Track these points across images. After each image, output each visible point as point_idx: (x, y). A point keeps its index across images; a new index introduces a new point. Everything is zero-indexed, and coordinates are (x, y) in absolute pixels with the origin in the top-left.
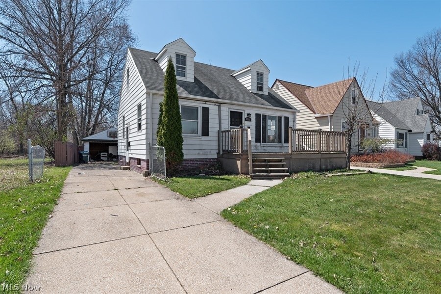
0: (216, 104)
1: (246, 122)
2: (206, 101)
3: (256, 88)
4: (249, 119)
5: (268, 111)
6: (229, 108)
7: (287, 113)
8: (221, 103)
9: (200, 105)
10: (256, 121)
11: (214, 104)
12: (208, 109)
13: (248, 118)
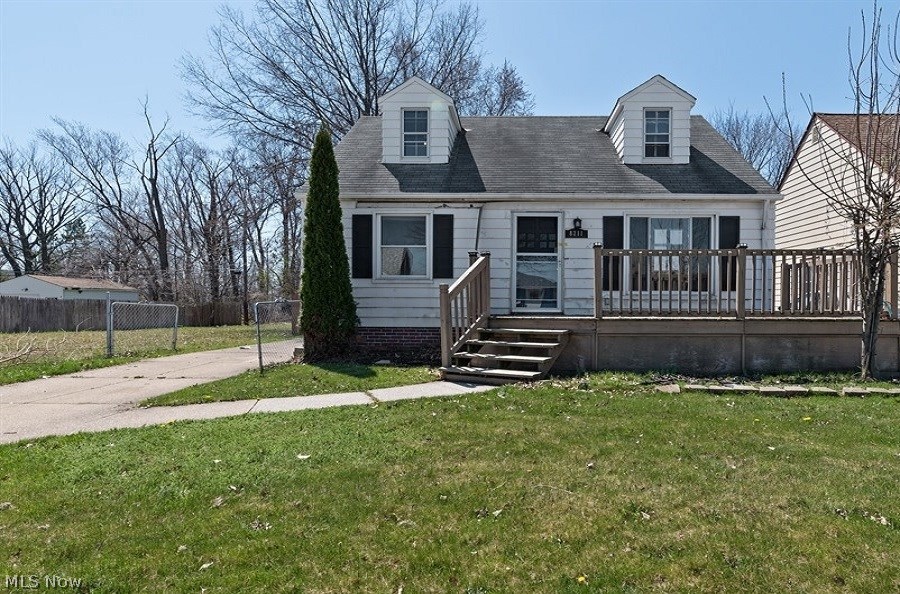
0: (474, 205)
1: (568, 240)
2: (445, 202)
3: (641, 151)
4: (578, 232)
5: (650, 206)
6: (512, 212)
7: (732, 206)
8: (485, 202)
9: (429, 213)
10: (605, 235)
11: (468, 205)
12: (450, 218)
13: (577, 229)
